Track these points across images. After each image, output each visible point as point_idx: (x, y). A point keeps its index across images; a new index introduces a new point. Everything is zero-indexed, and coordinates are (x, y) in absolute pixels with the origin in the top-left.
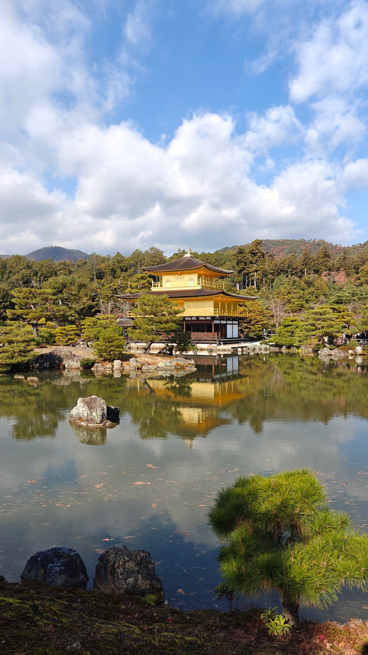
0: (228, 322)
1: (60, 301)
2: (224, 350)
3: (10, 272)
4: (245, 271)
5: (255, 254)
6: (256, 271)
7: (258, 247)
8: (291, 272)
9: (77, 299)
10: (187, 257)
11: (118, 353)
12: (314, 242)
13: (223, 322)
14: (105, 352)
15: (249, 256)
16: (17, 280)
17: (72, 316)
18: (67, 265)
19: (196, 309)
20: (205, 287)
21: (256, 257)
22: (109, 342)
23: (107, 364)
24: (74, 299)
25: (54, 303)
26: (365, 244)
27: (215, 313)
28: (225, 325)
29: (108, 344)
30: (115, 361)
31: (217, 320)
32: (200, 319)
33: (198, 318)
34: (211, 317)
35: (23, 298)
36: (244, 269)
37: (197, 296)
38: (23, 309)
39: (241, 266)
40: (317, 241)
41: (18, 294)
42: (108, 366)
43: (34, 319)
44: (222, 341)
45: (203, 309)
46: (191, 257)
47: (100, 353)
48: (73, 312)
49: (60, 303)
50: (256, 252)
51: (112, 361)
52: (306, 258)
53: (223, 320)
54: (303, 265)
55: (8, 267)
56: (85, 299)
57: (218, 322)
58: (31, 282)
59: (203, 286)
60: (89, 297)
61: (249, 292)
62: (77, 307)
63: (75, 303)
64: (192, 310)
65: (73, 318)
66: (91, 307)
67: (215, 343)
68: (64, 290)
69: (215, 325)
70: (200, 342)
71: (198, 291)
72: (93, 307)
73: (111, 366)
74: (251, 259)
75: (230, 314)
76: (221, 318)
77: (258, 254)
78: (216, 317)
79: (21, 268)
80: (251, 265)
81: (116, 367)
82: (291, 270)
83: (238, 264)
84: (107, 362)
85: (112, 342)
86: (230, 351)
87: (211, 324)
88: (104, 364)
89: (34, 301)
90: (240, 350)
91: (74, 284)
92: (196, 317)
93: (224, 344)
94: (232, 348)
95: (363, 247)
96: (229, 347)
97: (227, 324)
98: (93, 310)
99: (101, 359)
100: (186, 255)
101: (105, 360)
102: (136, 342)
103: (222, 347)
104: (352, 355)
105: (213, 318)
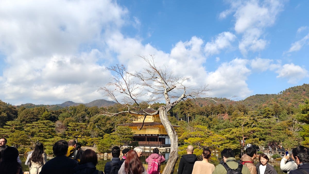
0: (166, 137)
1: (97, 126)
2: (162, 150)
3: (78, 112)
4: (184, 113)
5: (188, 105)
6: (189, 113)
7: (189, 102)
8: (206, 113)
9: (104, 125)
10: (149, 108)
11: (107, 150)
12: (221, 99)
13: (163, 137)
14: (101, 149)
15: (185, 106)
16: (79, 116)
17: (101, 133)
18: (104, 109)
19: (151, 131)
20: (156, 121)
21: (188, 107)
22: (103, 145)
23: (102, 154)
24: (103, 125)
25: (85, 129)
26: (245, 100)
27: (159, 133)
28: (164, 139)
29: (103, 146)
30: (105, 153)
31: (160, 136)
32: (153, 135)
33: (152, 135)
34: (157, 135)
35: (73, 127)
36: (183, 112)
37: (151, 125)
38: (73, 131)
39: (182, 110)
40: (222, 98)
41: (71, 125)
42: (102, 155)
43: (76, 135)
44: (162, 146)
45: (154, 131)
46: (151, 108)
47: (99, 149)
48: (102, 131)
49: (97, 127)
50: (188, 104)
51: (104, 153)
52: (212, 107)
53: (163, 136)
54: (211, 110)
55: (77, 110)
56: (108, 125)
57: (161, 137)
58: (85, 117)
59: (154, 121)
60: (110, 124)
61: (181, 123)
62: (104, 129)
63: (103, 127)
64: (150, 131)
65: (102, 134)
66: (111, 129)
67: (159, 147)
68: (99, 121)
69: (159, 138)
70: (153, 146)
71: (152, 123)
72: (112, 129)
73: (103, 155)
74: (186, 107)
75: (164, 133)
76: (163, 135)
77: (189, 105)
78: (159, 135)
79: (82, 110)
80: (186, 110)
81: (105, 155)
82: (207, 112)
83: (181, 109)
84: (102, 153)
85: (104, 145)
86: (165, 150)
87: (157, 138)
88: (101, 154)
89: (77, 128)
90: (168, 150)
91: (105, 118)
92: (151, 134)
93: (163, 147)
94: (166, 149)
95: (244, 102)
96: (164, 148)
97: (165, 138)
98: (112, 130)
99: (100, 152)
100: (149, 107)
101: (101, 153)
102: (125, 146)
103: (162, 148)
104: (214, 153)
105: (158, 135)
